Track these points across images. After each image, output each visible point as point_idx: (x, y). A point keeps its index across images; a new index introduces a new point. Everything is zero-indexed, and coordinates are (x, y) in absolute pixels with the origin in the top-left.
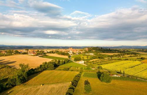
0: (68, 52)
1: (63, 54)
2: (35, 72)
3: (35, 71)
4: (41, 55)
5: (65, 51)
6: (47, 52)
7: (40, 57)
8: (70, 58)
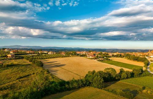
0: (147, 57)
1: (137, 59)
2: (65, 88)
3: (67, 86)
4: (101, 59)
5: (140, 55)
6: (113, 55)
7: (98, 61)
8: (149, 66)
